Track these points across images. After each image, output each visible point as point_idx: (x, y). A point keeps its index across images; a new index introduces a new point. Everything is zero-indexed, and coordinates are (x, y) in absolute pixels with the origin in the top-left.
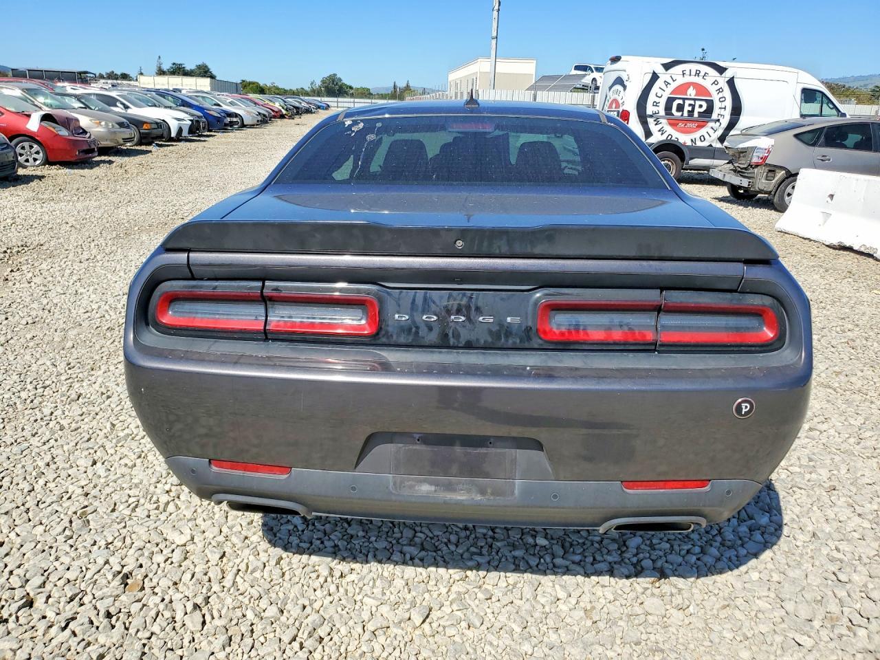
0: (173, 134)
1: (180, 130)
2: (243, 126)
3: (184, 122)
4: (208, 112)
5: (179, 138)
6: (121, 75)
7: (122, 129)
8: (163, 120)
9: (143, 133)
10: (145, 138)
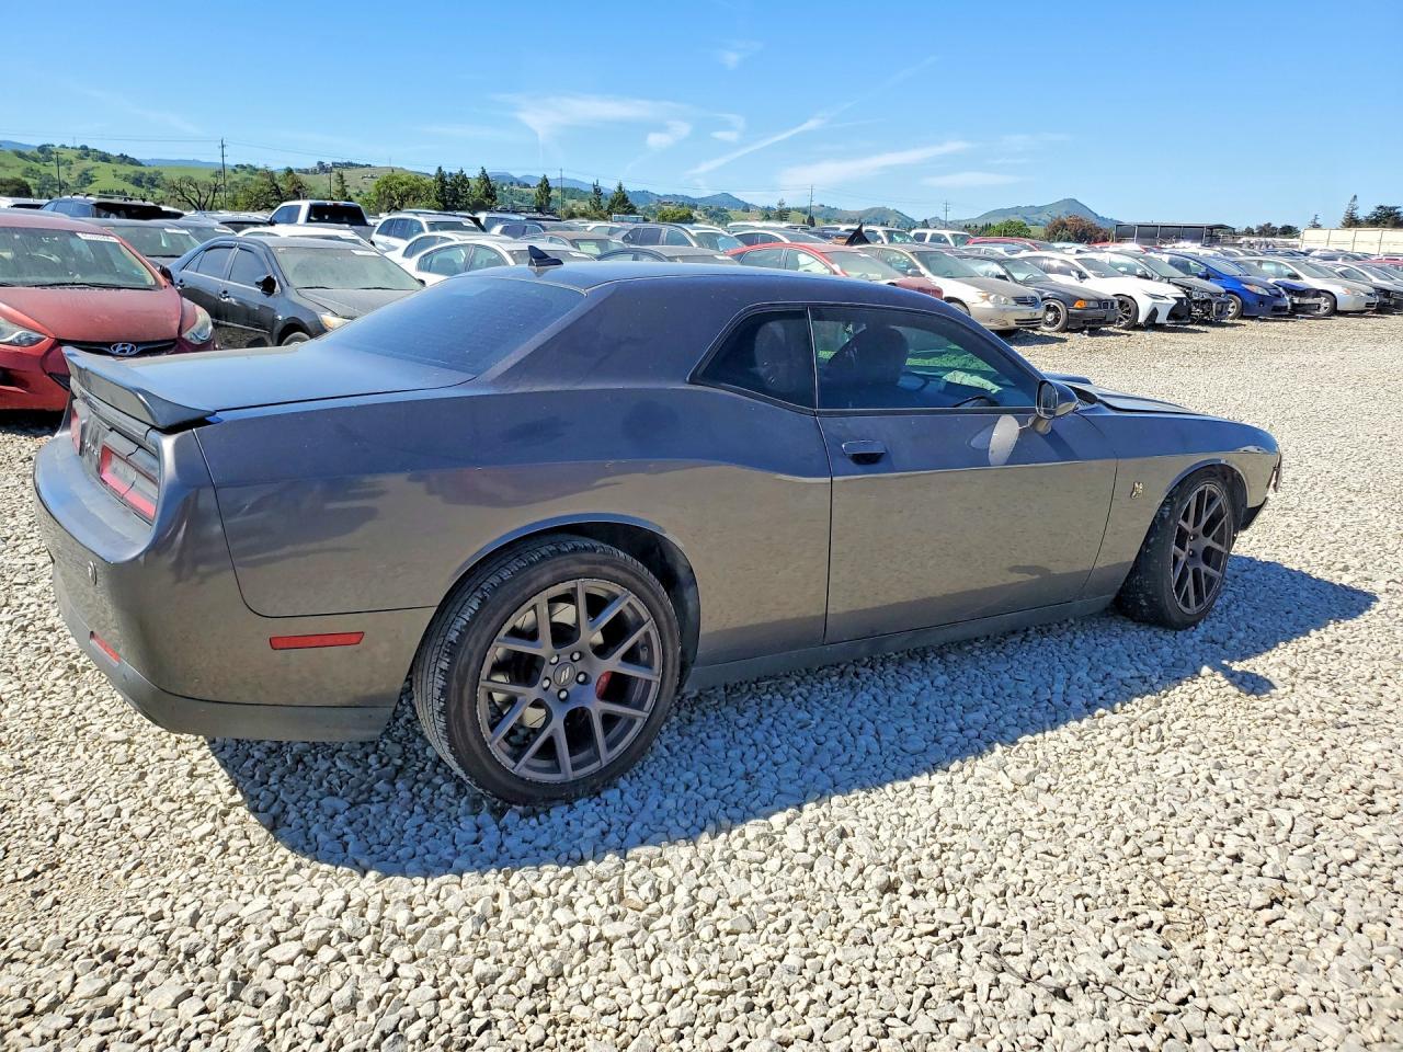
0: (1141, 319)
1: (1154, 313)
2: (1335, 311)
3: (1165, 301)
4: (1246, 286)
5: (1152, 324)
6: (1283, 228)
7: (1020, 307)
8: (1130, 297)
9: (1072, 314)
10: (1074, 321)
